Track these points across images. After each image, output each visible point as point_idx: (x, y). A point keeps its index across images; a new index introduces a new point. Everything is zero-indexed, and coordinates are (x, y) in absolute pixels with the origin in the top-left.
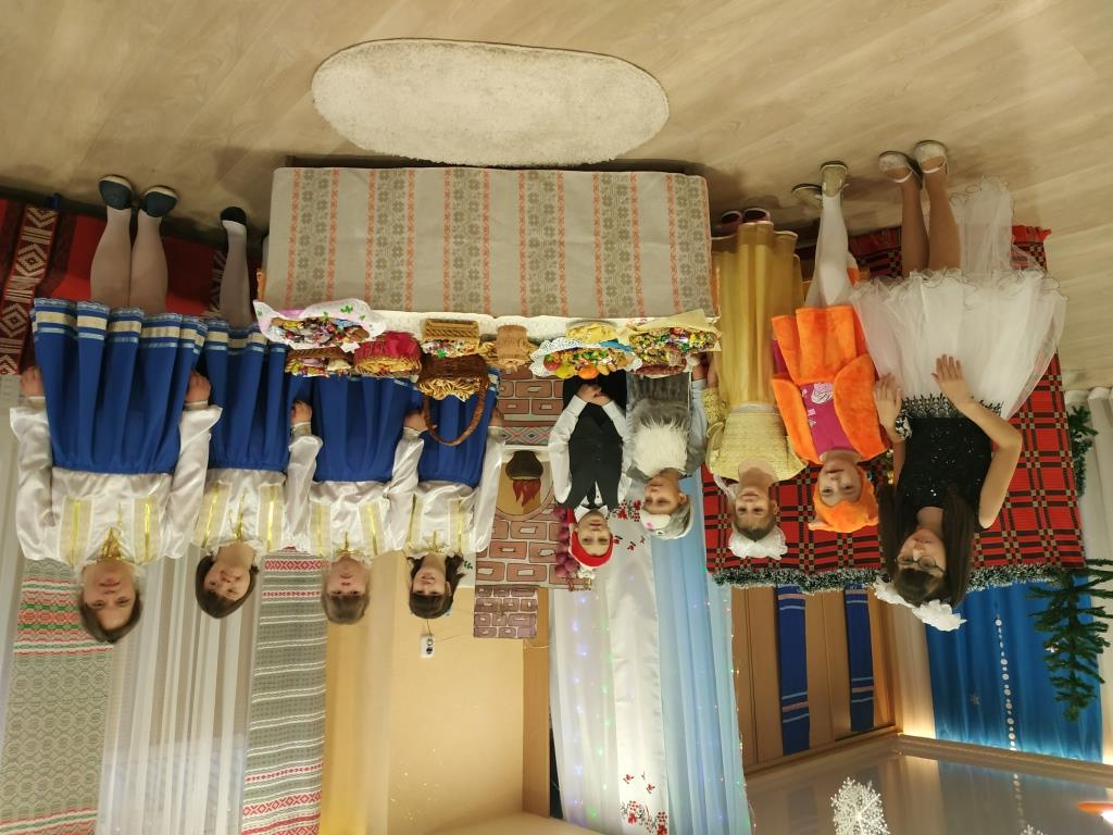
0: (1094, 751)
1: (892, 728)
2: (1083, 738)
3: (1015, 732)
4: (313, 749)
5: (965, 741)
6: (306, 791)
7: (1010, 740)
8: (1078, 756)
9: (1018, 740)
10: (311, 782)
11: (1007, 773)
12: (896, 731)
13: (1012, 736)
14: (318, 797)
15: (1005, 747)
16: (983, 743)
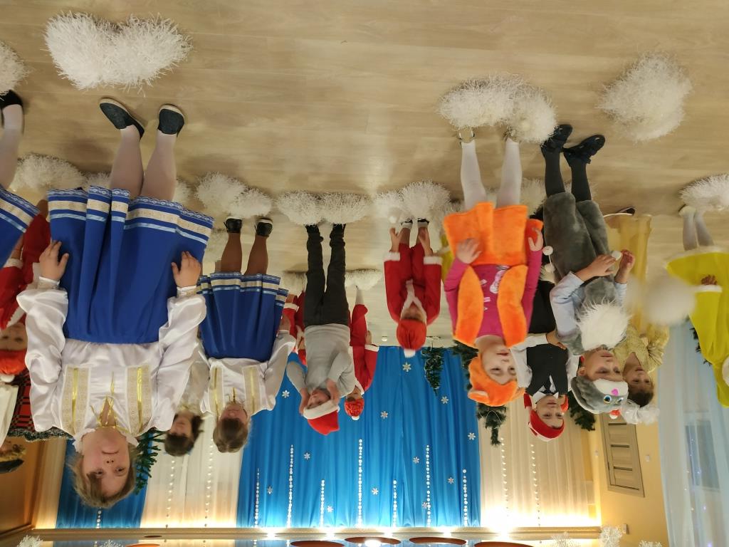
0: (137, 522)
1: (29, 526)
2: (134, 515)
3: (101, 518)
5: (73, 527)
7: (96, 523)
8: (130, 526)
9: (102, 522)
11: (91, 542)
12: (31, 527)
13: (99, 521)
15: (93, 527)
16: (82, 527)
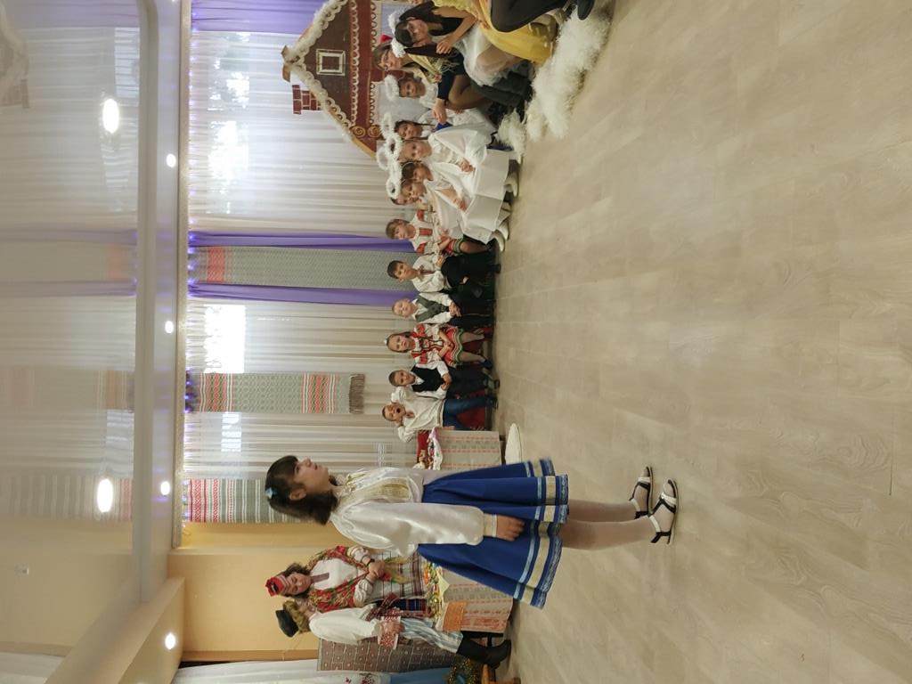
4: (241, 516)
6: (219, 513)
10: (223, 516)
14: (215, 520)
